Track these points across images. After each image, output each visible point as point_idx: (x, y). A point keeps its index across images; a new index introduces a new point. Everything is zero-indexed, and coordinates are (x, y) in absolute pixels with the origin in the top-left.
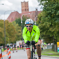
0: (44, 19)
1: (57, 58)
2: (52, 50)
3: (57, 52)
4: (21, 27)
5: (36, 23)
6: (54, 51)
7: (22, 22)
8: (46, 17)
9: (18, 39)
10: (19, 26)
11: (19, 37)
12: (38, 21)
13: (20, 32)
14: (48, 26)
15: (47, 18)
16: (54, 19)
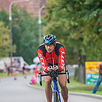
0: (59, 12)
1: (83, 95)
2: (75, 79)
3: (85, 83)
4: (9, 29)
5: (42, 20)
6: (78, 81)
7: (10, 18)
8: (63, 8)
9: (3, 54)
10: (5, 27)
11: (4, 49)
12: (47, 17)
13: (6, 40)
14: (68, 28)
15: (65, 9)
16: (80, 12)
